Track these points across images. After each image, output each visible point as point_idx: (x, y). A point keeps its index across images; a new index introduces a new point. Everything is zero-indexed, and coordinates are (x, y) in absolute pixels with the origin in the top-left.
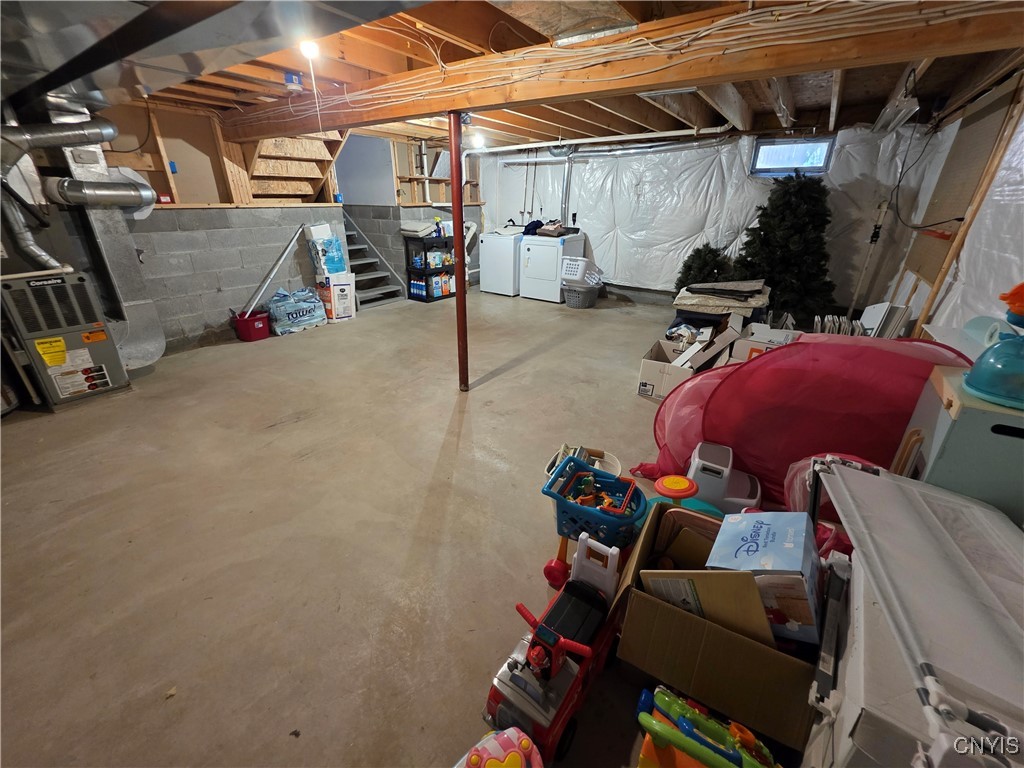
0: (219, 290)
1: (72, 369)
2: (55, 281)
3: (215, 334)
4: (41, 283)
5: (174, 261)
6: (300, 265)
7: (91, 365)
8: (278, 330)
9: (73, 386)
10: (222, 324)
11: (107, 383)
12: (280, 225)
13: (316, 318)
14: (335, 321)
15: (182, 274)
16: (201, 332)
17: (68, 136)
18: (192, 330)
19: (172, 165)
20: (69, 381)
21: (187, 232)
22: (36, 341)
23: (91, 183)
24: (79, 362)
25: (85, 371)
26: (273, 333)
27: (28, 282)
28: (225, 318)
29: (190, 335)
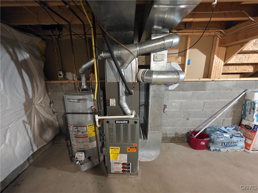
0: (188, 119)
1: (119, 162)
2: (125, 122)
3: (178, 137)
4: (120, 122)
5: (174, 104)
6: (234, 112)
7: (126, 162)
8: (212, 148)
9: (117, 169)
10: (183, 134)
11: (129, 171)
12: (232, 90)
13: (238, 147)
14: (250, 151)
15: (175, 110)
16: (173, 136)
17: (155, 46)
18: (170, 134)
19: (189, 61)
20: (116, 166)
21: (184, 92)
22: (110, 147)
23: (157, 71)
24: (122, 160)
25: (123, 164)
26: (209, 148)
27: (116, 121)
28: (185, 132)
29: (169, 136)
